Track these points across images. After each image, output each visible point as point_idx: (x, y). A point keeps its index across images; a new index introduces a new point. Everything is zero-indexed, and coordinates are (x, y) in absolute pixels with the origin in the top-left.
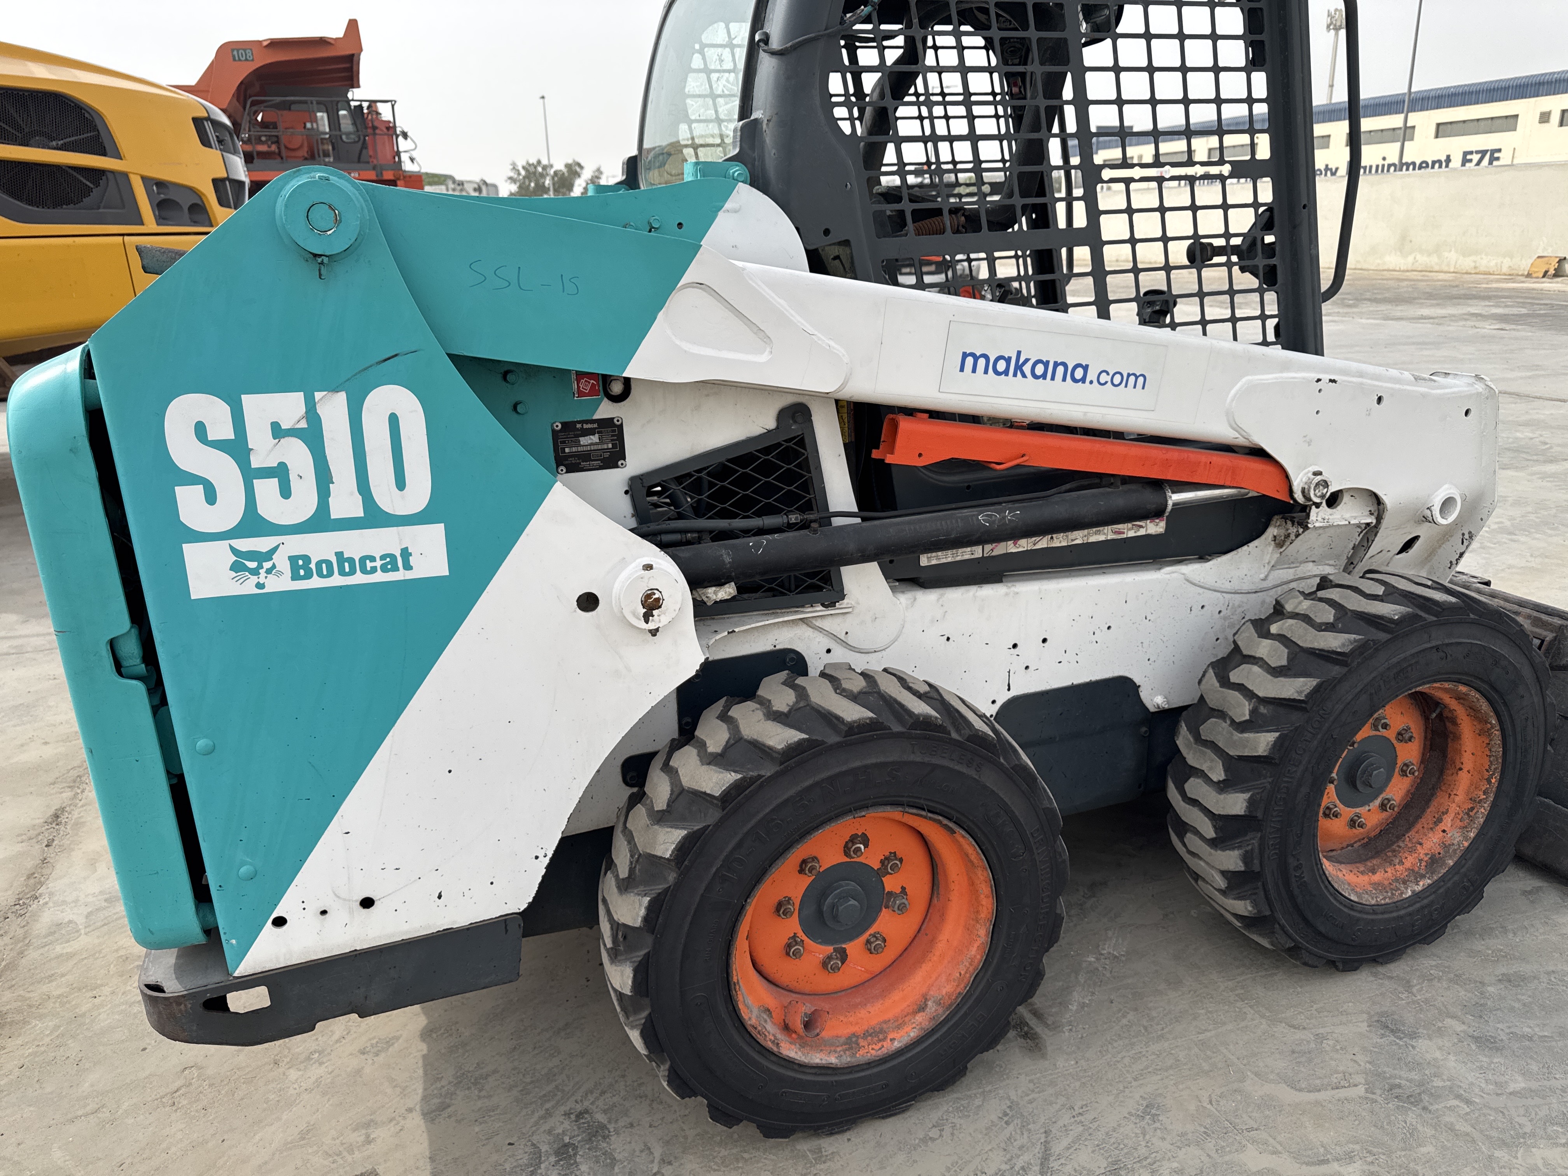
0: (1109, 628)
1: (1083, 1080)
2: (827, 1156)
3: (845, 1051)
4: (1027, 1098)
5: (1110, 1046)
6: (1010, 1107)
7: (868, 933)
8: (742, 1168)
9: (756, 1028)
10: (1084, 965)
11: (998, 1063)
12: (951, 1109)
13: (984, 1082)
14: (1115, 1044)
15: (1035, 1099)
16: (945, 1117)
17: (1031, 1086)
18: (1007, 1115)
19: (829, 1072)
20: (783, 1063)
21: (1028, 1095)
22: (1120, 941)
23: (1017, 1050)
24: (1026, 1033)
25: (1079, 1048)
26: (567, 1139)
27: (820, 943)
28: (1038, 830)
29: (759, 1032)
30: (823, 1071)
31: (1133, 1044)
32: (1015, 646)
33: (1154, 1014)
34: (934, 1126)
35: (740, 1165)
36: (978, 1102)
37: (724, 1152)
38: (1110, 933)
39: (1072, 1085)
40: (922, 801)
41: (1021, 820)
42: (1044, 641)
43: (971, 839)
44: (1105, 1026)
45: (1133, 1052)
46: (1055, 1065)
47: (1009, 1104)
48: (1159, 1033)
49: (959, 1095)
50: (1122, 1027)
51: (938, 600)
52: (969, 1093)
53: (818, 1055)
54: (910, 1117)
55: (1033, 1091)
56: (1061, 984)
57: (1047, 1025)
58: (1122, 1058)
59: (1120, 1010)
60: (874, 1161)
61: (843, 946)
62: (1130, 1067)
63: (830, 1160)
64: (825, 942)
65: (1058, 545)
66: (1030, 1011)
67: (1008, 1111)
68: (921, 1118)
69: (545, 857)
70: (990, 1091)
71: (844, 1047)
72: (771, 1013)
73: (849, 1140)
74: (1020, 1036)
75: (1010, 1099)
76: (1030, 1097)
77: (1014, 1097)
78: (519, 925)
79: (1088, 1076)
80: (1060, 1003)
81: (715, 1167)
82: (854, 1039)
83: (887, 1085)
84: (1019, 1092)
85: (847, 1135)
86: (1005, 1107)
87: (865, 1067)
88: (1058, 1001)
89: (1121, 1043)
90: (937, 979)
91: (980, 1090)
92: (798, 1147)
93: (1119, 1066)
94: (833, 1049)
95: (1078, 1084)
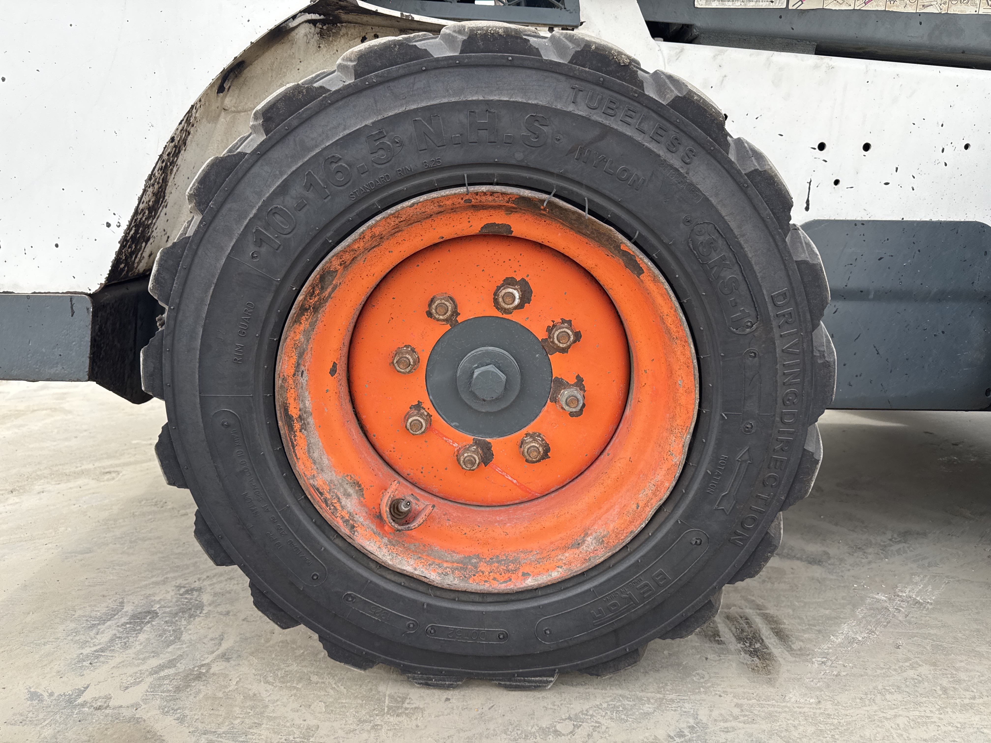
0: (967, 147)
1: (822, 727)
2: (406, 709)
3: (453, 570)
4: (722, 724)
5: (879, 696)
6: (692, 728)
7: (525, 430)
8: (297, 689)
9: (321, 494)
10: (868, 600)
11: (700, 671)
12: (605, 705)
13: (669, 688)
14: (888, 696)
15: (734, 729)
16: (591, 712)
17: (736, 711)
18: (684, 736)
19: (421, 588)
20: (354, 553)
21: (726, 721)
22: (930, 588)
23: (734, 665)
24: (756, 651)
25: (828, 686)
26: (156, 607)
27: (456, 427)
28: (784, 295)
29: (326, 501)
30: (413, 585)
31: (919, 704)
32: (822, 147)
33: (962, 676)
34: (570, 718)
35: (299, 686)
36: (647, 708)
37: (294, 667)
38: (916, 579)
39: (801, 729)
40: (583, 192)
41: (756, 268)
42: (867, 147)
43: (667, 286)
44: (879, 672)
45: (917, 713)
46: (784, 696)
47: (692, 722)
48: (967, 701)
49: (626, 693)
50: (906, 679)
51: (715, 57)
52: (640, 694)
53: (412, 562)
54: (543, 698)
55: (736, 718)
56: (827, 612)
57: (790, 649)
58: (895, 716)
59: (908, 659)
60: (462, 734)
61: (488, 440)
62: (905, 730)
63: (407, 715)
64: (462, 427)
65: (901, 9)
66: (772, 629)
67: (686, 732)
68: (558, 703)
69: (119, 226)
70: (672, 701)
71: (455, 565)
72: (361, 490)
73: (447, 699)
74: (746, 652)
75: (695, 718)
76: (728, 725)
77: (703, 716)
78: (88, 309)
79: (832, 724)
80: (820, 631)
81: (271, 679)
82: (474, 561)
83: (506, 637)
84: (715, 713)
85: (449, 694)
86: (684, 725)
87: (477, 599)
88: (817, 628)
89: (899, 697)
90: (608, 510)
91: (659, 696)
92: (382, 688)
93: (887, 724)
94: (437, 561)
95: (811, 729)
